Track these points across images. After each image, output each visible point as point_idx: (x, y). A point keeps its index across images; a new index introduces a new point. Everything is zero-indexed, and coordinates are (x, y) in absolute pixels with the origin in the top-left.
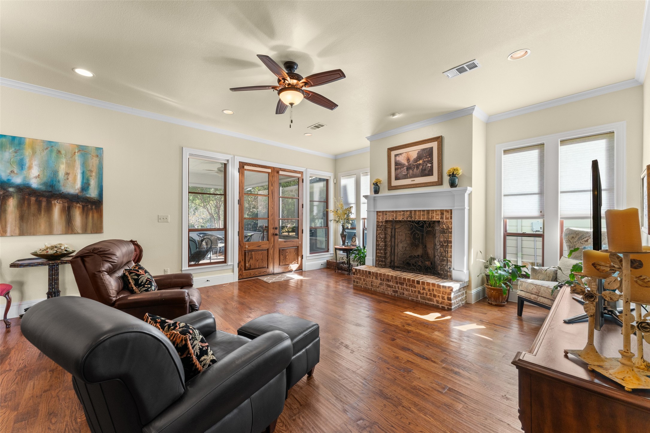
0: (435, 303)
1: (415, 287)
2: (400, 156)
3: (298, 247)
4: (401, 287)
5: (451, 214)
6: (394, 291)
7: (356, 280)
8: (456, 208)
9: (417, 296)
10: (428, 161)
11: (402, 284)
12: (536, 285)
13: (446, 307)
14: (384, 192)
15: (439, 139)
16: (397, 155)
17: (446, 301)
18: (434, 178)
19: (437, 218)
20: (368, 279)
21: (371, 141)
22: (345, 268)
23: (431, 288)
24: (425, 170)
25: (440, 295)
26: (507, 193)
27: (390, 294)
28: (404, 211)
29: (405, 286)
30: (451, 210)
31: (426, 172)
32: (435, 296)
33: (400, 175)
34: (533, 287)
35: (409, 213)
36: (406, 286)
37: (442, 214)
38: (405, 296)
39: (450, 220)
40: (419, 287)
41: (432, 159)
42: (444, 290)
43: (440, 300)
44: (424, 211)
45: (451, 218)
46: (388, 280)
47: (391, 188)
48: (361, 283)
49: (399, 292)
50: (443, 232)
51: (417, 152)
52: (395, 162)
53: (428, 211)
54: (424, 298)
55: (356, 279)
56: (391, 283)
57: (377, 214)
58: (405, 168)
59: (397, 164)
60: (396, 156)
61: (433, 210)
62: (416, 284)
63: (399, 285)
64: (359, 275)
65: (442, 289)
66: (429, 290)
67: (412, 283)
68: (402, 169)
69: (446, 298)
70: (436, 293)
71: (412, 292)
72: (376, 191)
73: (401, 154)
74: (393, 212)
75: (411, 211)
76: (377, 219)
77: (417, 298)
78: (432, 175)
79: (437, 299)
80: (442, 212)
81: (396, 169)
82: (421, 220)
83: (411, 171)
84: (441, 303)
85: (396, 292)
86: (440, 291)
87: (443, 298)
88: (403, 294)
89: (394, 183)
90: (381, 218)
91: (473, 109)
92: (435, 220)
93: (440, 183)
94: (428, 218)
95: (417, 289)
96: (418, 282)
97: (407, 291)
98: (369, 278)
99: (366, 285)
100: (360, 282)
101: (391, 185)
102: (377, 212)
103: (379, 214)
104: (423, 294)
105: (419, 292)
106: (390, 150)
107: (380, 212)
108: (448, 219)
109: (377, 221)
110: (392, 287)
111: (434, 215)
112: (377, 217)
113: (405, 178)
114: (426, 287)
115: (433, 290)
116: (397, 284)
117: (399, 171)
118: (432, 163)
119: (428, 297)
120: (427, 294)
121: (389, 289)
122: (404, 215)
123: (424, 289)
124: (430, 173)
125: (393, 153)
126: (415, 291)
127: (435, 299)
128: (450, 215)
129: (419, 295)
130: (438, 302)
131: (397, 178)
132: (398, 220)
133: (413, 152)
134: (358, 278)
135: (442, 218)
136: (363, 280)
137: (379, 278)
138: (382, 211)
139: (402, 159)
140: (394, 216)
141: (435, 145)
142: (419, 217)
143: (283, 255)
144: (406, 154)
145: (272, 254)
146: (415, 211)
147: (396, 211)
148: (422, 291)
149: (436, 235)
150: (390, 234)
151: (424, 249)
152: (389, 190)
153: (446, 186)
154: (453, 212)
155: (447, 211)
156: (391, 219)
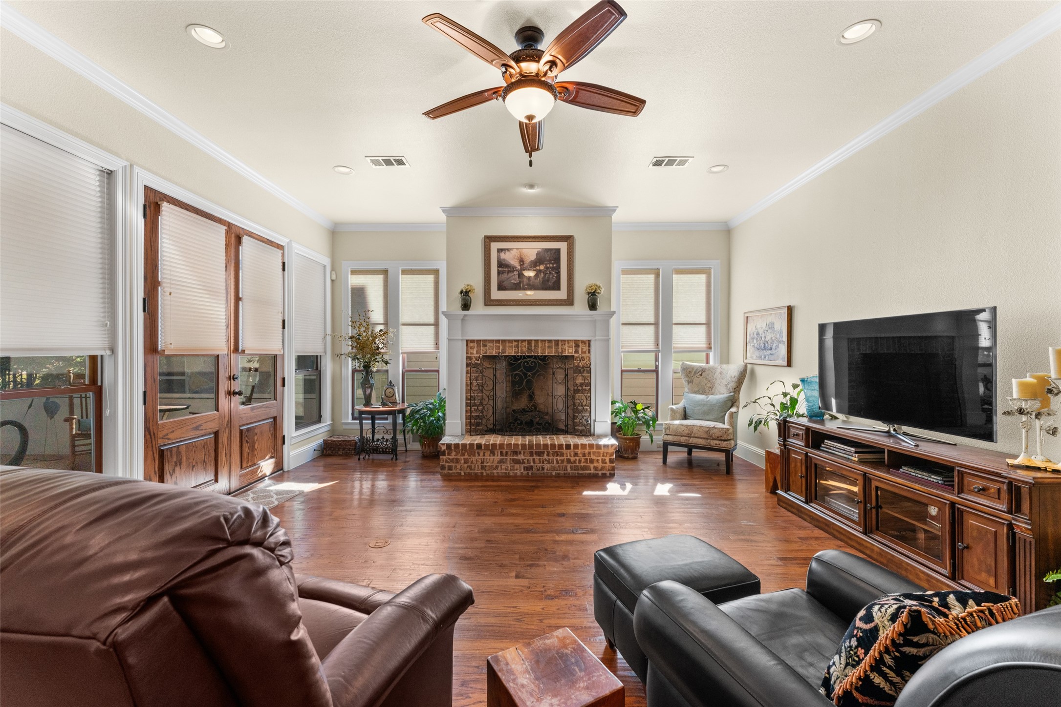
0: (593, 471)
1: (562, 455)
2: (507, 253)
3: (275, 418)
4: (540, 459)
5: (589, 346)
6: (526, 468)
7: (447, 464)
8: (597, 338)
9: (566, 467)
10: (553, 268)
11: (540, 454)
12: (687, 426)
13: (608, 473)
14: (478, 308)
15: (569, 240)
16: (503, 250)
17: (608, 465)
18: (562, 294)
19: (569, 351)
20: (474, 459)
21: (447, 216)
22: (386, 448)
23: (587, 451)
24: (548, 280)
25: (600, 458)
26: (625, 321)
27: (519, 473)
28: (517, 341)
29: (545, 456)
30: (589, 341)
31: (550, 284)
32: (592, 461)
33: (506, 284)
34: (683, 428)
35: (526, 344)
36: (548, 455)
37: (577, 346)
38: (545, 471)
39: (587, 354)
40: (568, 454)
41: (559, 267)
42: (606, 450)
43: (600, 465)
44: (550, 341)
45: (589, 352)
46: (516, 453)
47: (489, 302)
48: (459, 467)
49: (535, 468)
50: (579, 370)
51: (536, 251)
52: (498, 261)
53: (557, 342)
54: (576, 468)
55: (447, 462)
56: (521, 457)
57: (467, 345)
58: (516, 273)
59: (501, 264)
60: (500, 251)
61: (564, 341)
62: (564, 451)
63: (535, 457)
64: (454, 453)
65: (601, 451)
66: (584, 455)
67: (558, 450)
68: (510, 274)
69: (607, 461)
70: (594, 458)
71: (557, 462)
72: (466, 306)
73: (508, 250)
74: (498, 341)
75: (529, 342)
76: (467, 353)
77: (566, 469)
78: (559, 289)
79: (596, 464)
80: (577, 343)
81: (499, 273)
82: (547, 354)
83: (526, 280)
84: (601, 470)
85: (531, 467)
86: (599, 453)
87: (604, 462)
88: (543, 469)
89: (496, 294)
90: (475, 352)
91: (614, 211)
92: (567, 354)
93: (569, 301)
94: (557, 351)
95: (565, 458)
96: (568, 447)
97: (549, 463)
98: (477, 455)
99: (471, 469)
100: (456, 466)
101: (490, 297)
102: (467, 341)
103: (472, 345)
104: (575, 462)
105: (569, 461)
106: (490, 240)
107: (473, 341)
108: (585, 352)
109: (468, 358)
110: (524, 463)
111: (566, 347)
112: (467, 349)
113: (515, 289)
114: (579, 451)
115: (589, 453)
116: (532, 454)
117: (505, 276)
118: (559, 273)
119: (582, 464)
120: (580, 461)
121: (517, 466)
122: (517, 346)
123: (576, 454)
124: (556, 287)
125: (495, 246)
126: (563, 461)
127: (592, 466)
128: (587, 348)
129: (569, 466)
130: (596, 468)
131: (501, 287)
132: (507, 354)
133: (531, 251)
134: (452, 460)
135: (577, 352)
136: (463, 461)
137: (497, 452)
138: (478, 341)
139: (511, 258)
140: (501, 348)
141: (563, 246)
142: (544, 349)
143: (247, 442)
144: (518, 251)
145: (226, 443)
146: (537, 341)
147: (504, 341)
148: (572, 459)
149: (566, 375)
150: (492, 378)
151: (531, 397)
152: (486, 305)
153: (580, 306)
154: (592, 344)
155: (583, 342)
156: (494, 354)
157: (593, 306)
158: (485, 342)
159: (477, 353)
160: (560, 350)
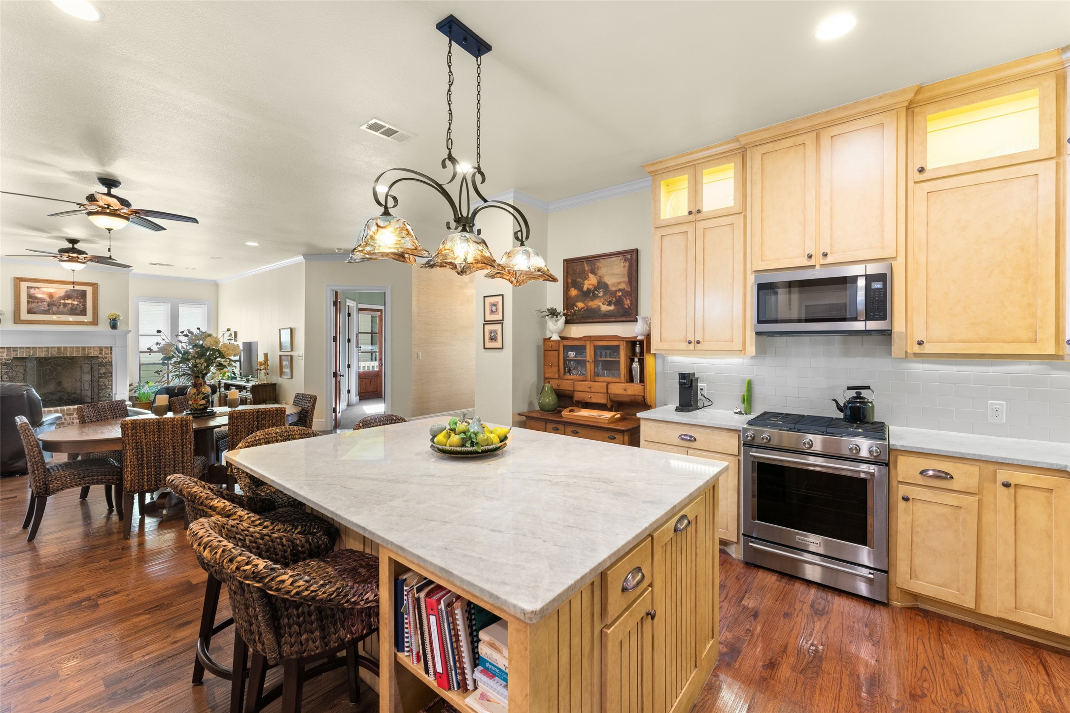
2: (37, 290)
5: (111, 350)
8: (117, 345)
10: (80, 302)
14: (7, 325)
15: (94, 285)
16: (32, 287)
18: (88, 318)
19: (94, 353)
24: (76, 310)
26: (145, 333)
28: (48, 347)
30: (111, 347)
31: (78, 311)
33: (35, 310)
39: (110, 355)
41: (85, 301)
44: (77, 347)
45: (111, 353)
47: (19, 321)
50: (102, 365)
51: (64, 291)
52: (28, 295)
53: (84, 348)
58: (45, 303)
59: (31, 298)
60: (28, 288)
61: (90, 347)
68: (40, 304)
73: (37, 288)
74: (29, 348)
75: (59, 348)
78: (85, 315)
80: (101, 349)
81: (28, 302)
82: (75, 355)
83: (55, 309)
89: (26, 317)
92: (92, 355)
93: (95, 322)
94: (83, 354)
101: (20, 318)
106: (19, 280)
108: (108, 354)
111: (92, 351)
113: (45, 314)
117: (34, 305)
118: (85, 305)
122: (48, 351)
124: (83, 312)
125: (24, 284)
128: (109, 351)
131: (30, 312)
132: (37, 356)
133: (59, 290)
135: (100, 353)
138: (7, 348)
139: (40, 294)
140: (31, 352)
141: (89, 289)
142: (72, 353)
144: (47, 290)
146: (66, 347)
147: (34, 348)
149: (92, 368)
150: (23, 372)
151: (59, 383)
152: (14, 323)
153: (104, 326)
154: (113, 349)
155: (106, 348)
156: (25, 356)
157: (114, 326)
158: (15, 349)
159: (7, 355)
160: (86, 353)
